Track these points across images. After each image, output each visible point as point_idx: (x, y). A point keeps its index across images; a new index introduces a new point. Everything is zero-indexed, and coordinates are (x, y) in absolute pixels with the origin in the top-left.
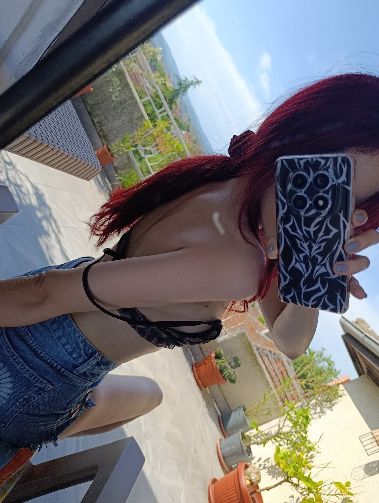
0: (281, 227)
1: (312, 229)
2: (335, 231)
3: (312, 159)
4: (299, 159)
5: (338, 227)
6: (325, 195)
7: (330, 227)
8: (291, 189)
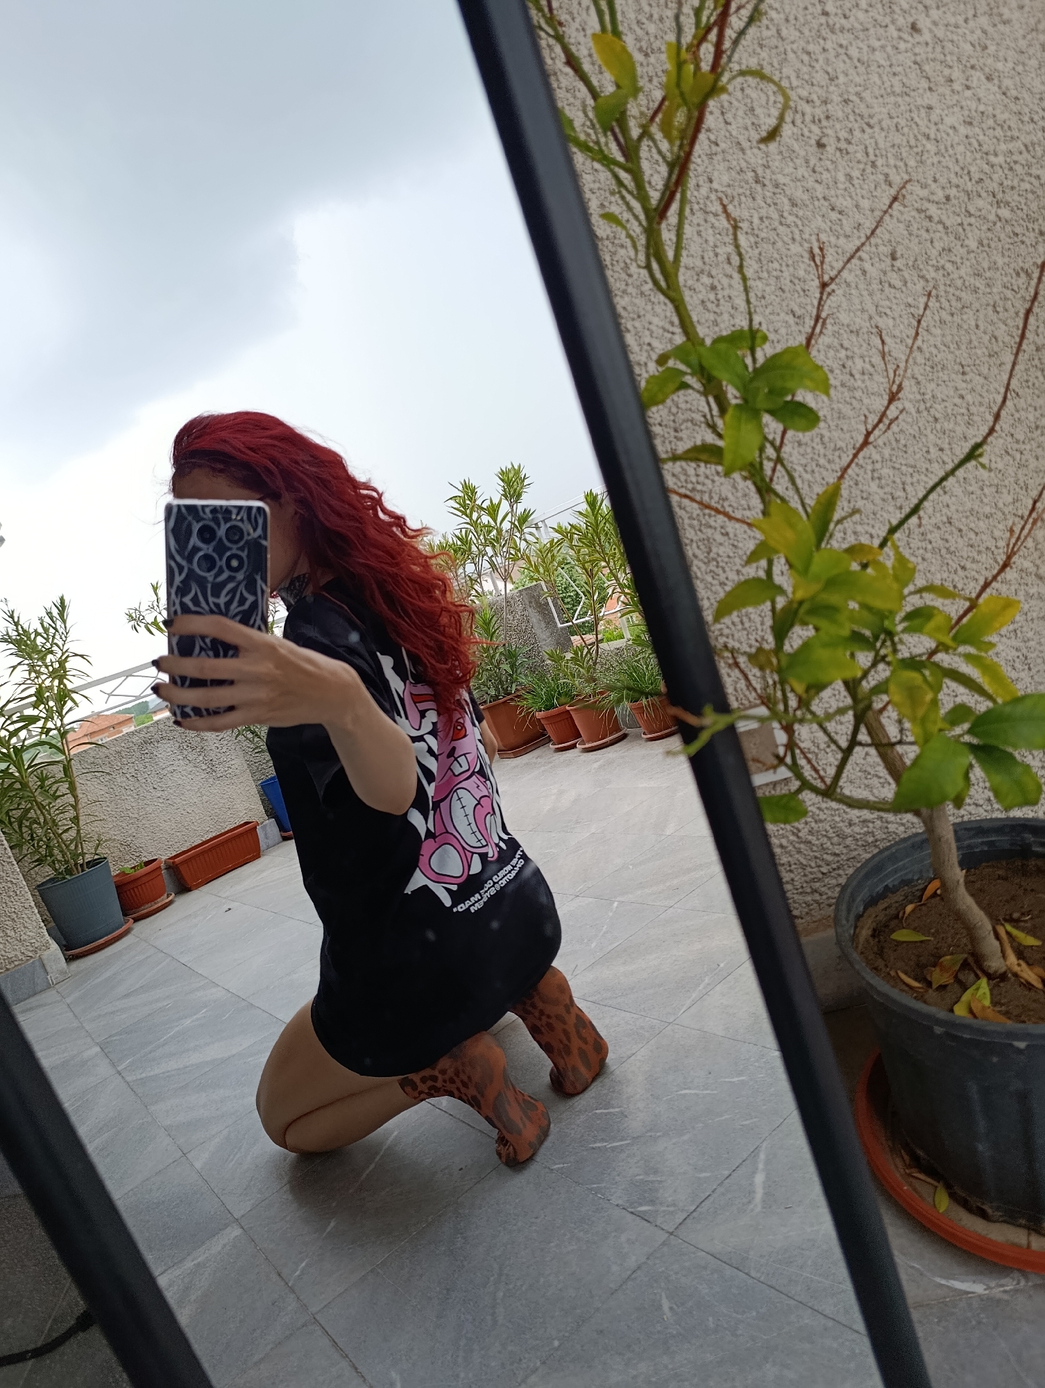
0: (177, 602)
1: (222, 600)
2: (251, 599)
3: (221, 507)
4: (203, 507)
5: (255, 594)
6: (239, 553)
7: (246, 594)
8: (194, 547)
